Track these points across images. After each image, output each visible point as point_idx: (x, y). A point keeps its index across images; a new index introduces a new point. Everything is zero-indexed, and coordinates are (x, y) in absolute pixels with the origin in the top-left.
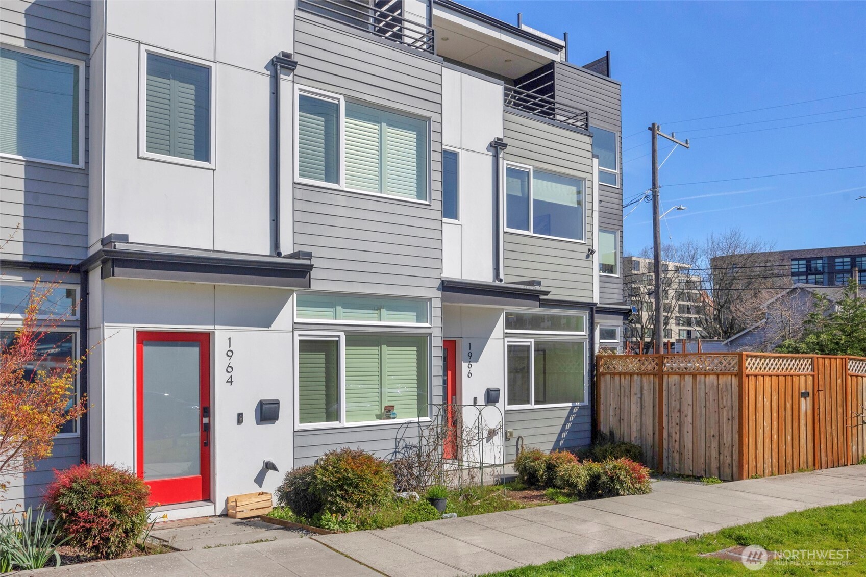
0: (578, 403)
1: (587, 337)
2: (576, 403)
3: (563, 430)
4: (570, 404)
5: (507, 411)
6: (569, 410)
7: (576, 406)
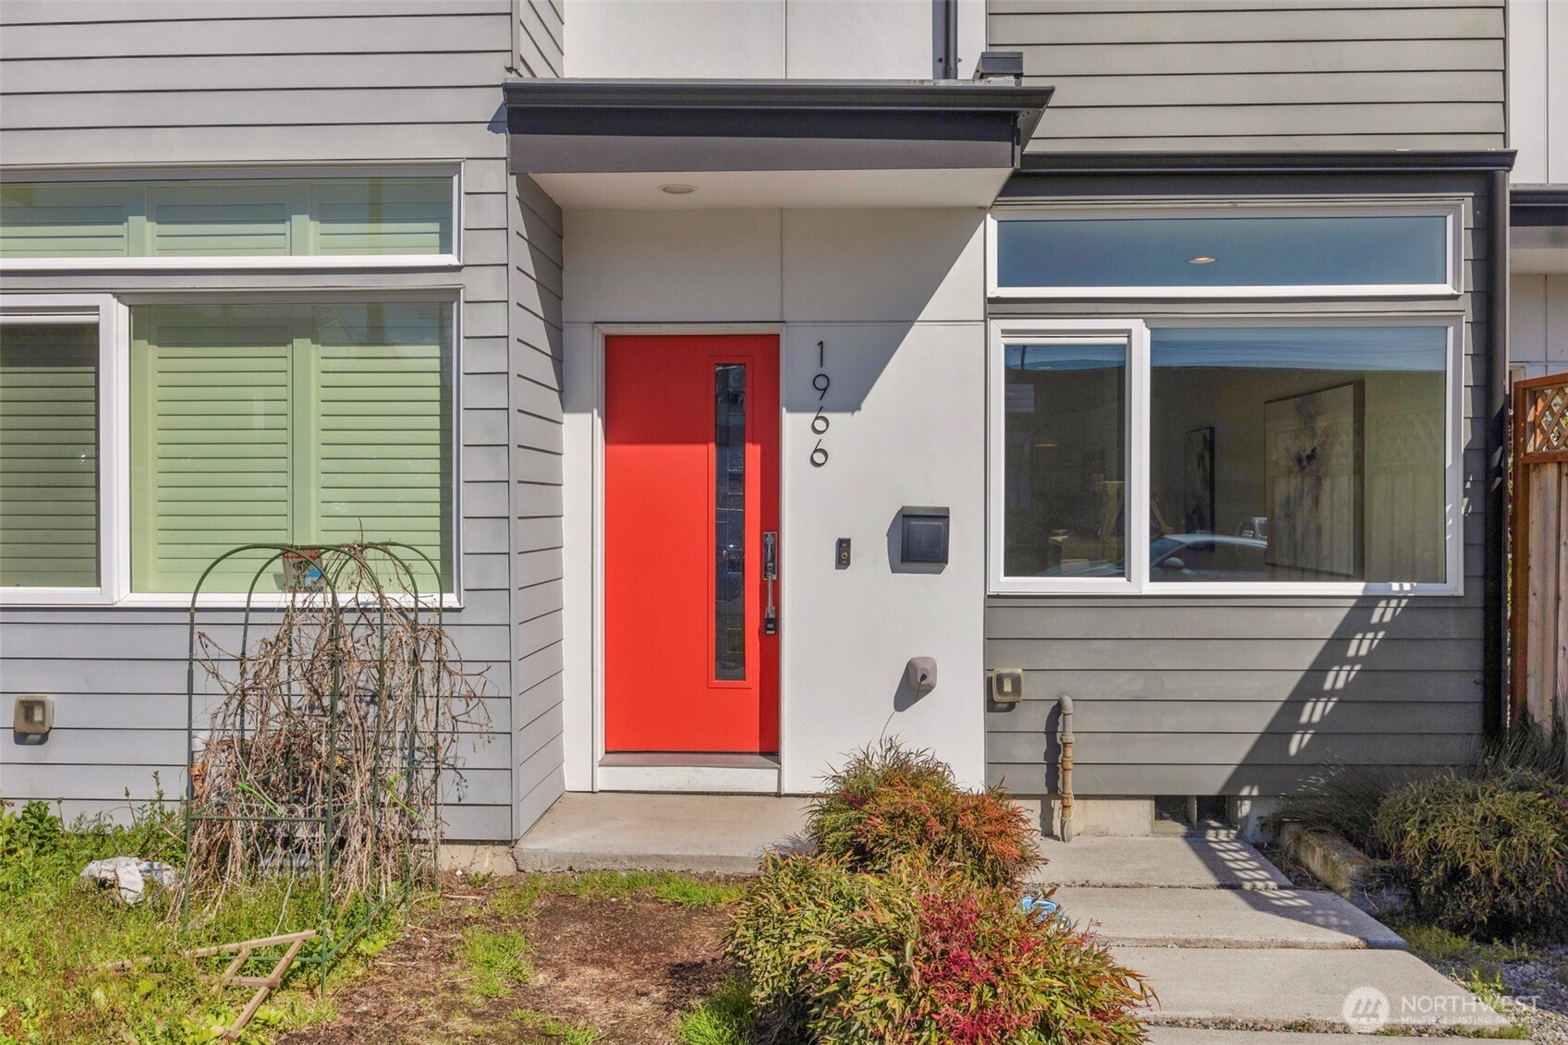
0: (1407, 586)
1: (1466, 305)
2: (1395, 586)
3: (1310, 686)
4: (1356, 588)
5: (998, 597)
6: (1346, 611)
7: (1389, 598)
